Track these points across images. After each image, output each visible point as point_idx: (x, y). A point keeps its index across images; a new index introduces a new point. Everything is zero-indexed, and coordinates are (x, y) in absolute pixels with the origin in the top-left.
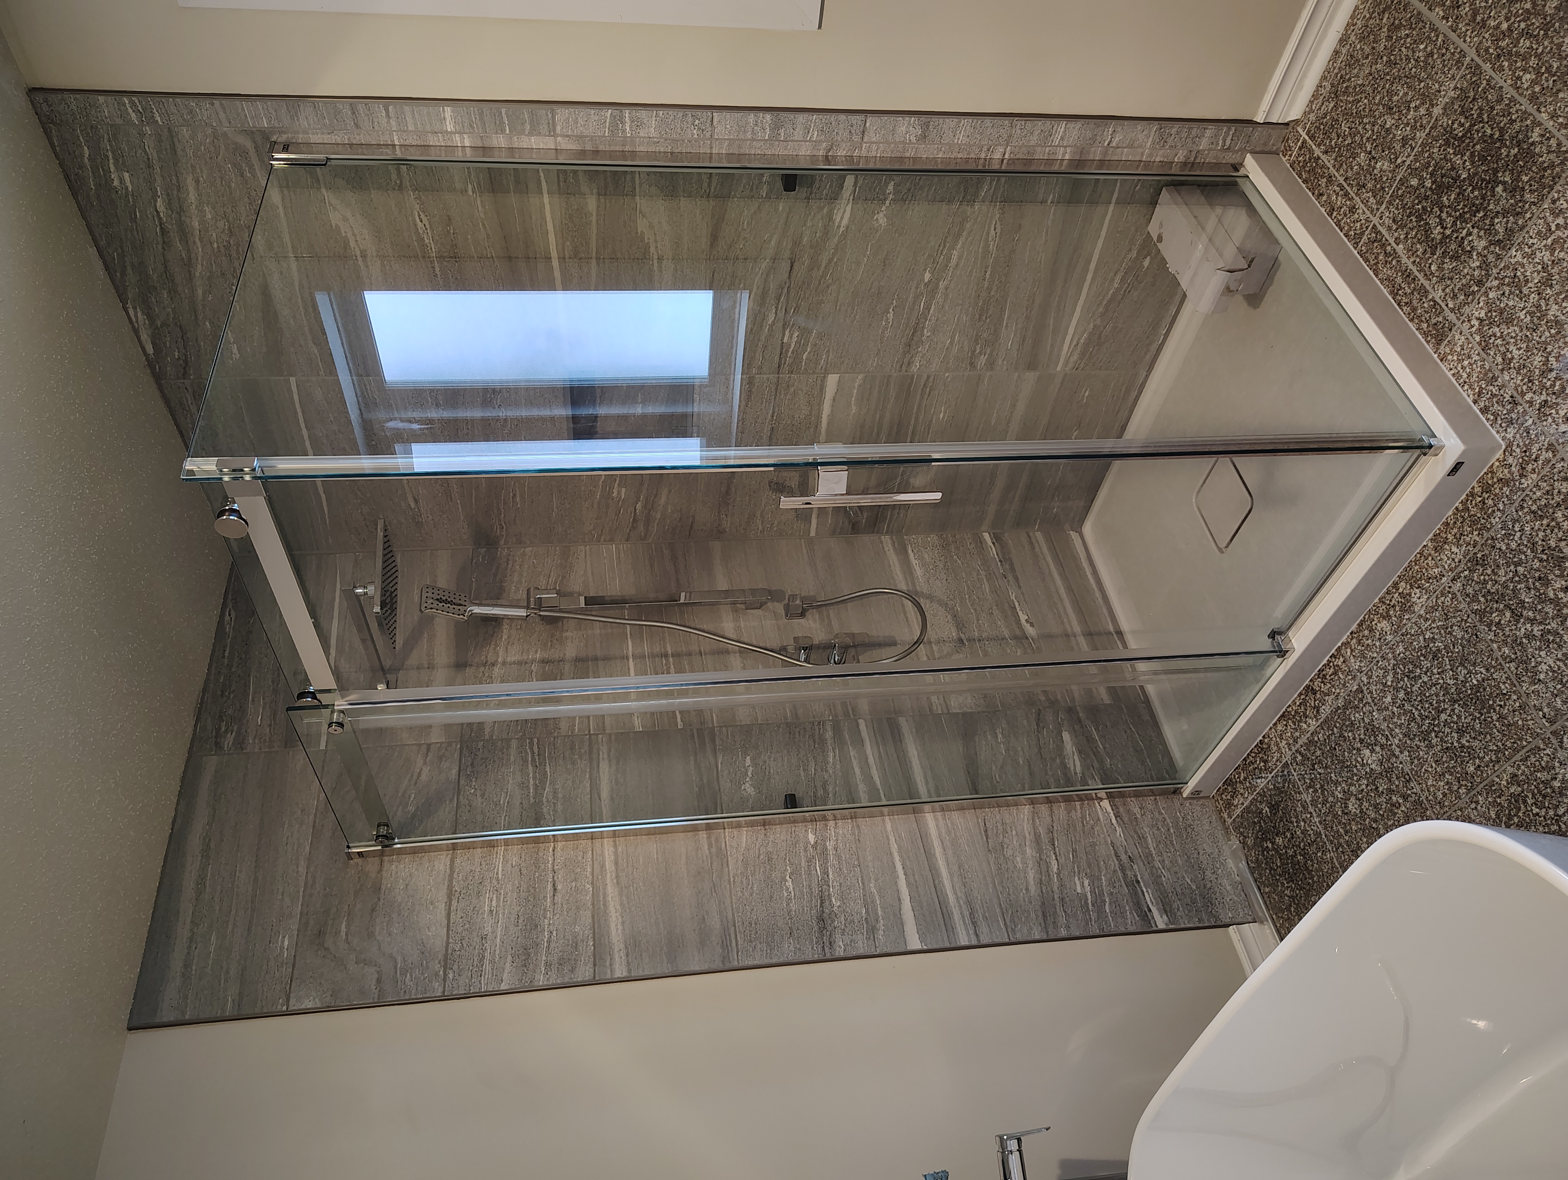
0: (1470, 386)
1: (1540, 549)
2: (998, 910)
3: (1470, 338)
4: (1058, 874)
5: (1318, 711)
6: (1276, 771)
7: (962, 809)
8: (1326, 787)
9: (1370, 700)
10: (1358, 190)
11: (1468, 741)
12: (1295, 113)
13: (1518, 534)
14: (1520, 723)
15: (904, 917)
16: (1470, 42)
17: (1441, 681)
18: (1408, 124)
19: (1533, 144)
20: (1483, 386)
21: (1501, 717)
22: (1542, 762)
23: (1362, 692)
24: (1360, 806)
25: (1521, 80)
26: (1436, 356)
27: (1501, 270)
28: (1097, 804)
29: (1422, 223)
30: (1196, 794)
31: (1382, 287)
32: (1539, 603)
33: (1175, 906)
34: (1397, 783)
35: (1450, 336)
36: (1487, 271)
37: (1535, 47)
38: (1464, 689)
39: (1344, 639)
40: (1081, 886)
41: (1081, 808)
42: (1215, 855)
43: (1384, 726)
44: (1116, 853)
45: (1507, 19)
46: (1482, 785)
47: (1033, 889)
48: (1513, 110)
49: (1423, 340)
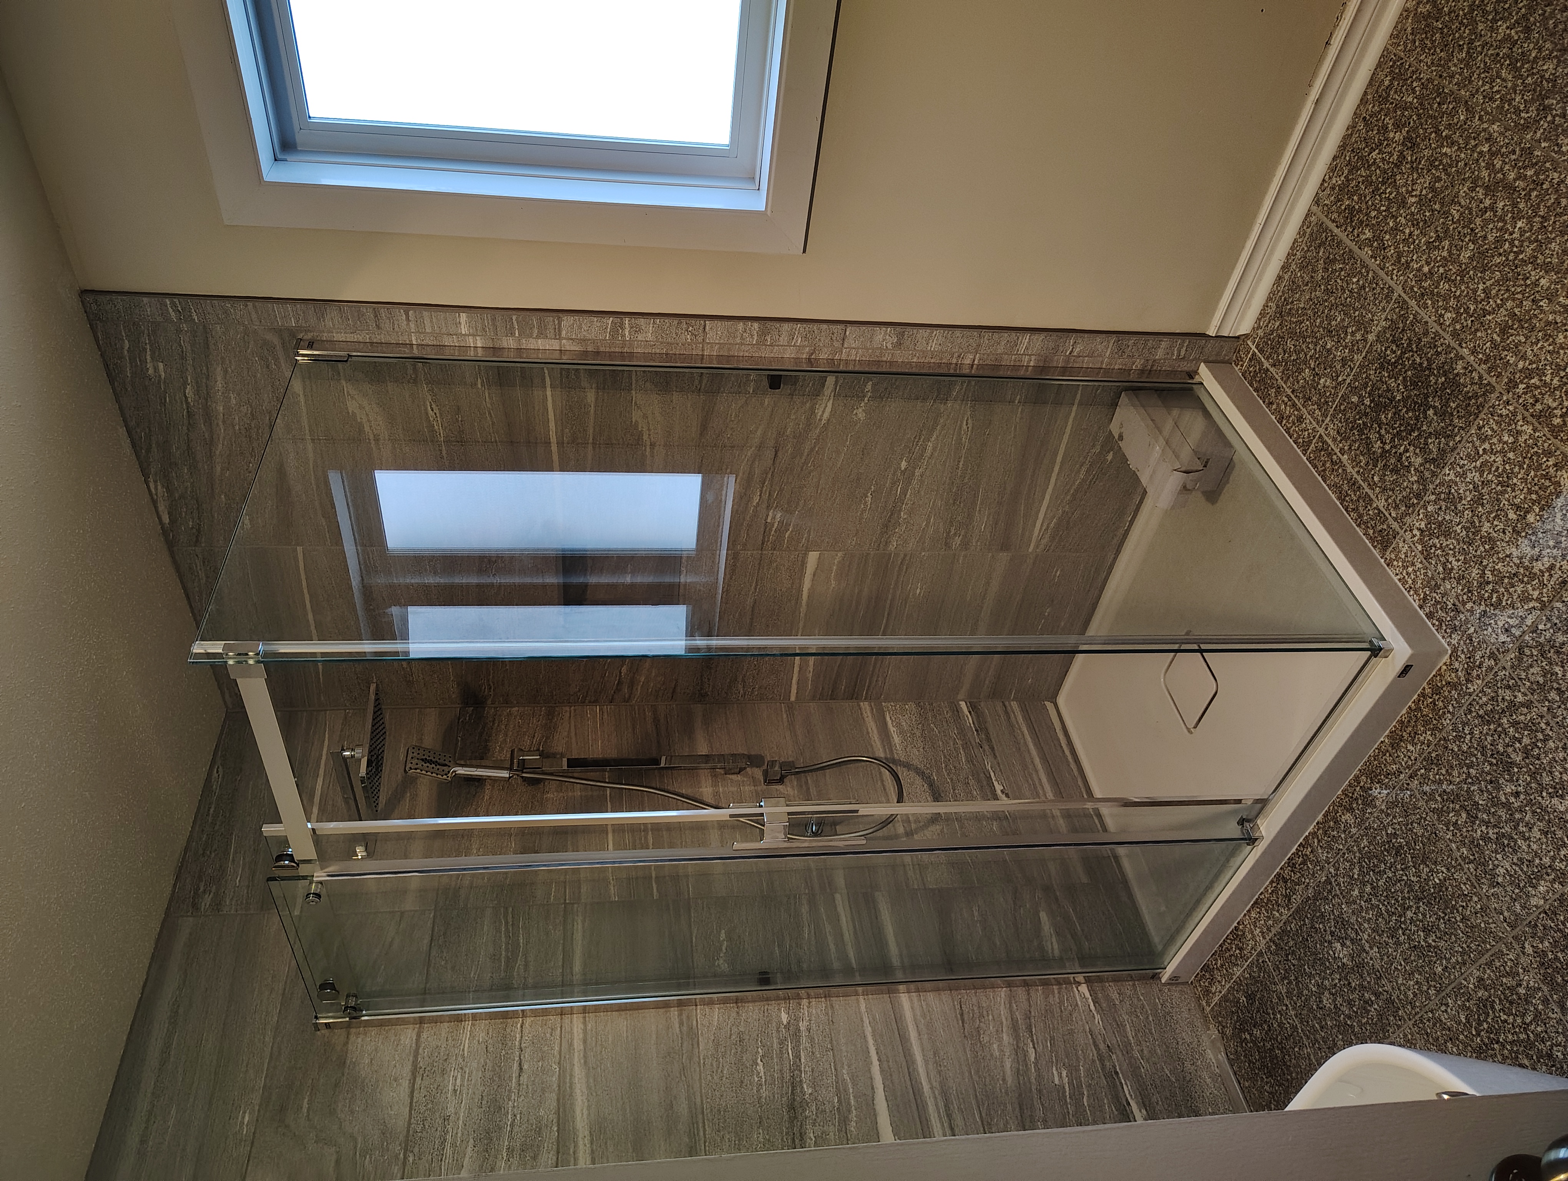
0: (1416, 592)
1: (1489, 753)
2: (974, 1102)
3: (1412, 546)
4: (1036, 1064)
5: (1289, 900)
6: (1250, 960)
7: (938, 990)
8: (1300, 980)
9: (1338, 892)
10: (1305, 402)
11: (1434, 941)
12: (1245, 328)
13: (1468, 737)
14: (1483, 925)
15: (877, 1107)
16: (1397, 280)
17: (1405, 878)
18: (1346, 347)
19: (1458, 374)
20: (1428, 593)
21: (1464, 919)
22: (1507, 967)
23: (1331, 883)
24: (1334, 1000)
25: (1443, 318)
26: (1382, 561)
27: (1437, 486)
28: (1075, 989)
29: (1364, 437)
30: (1174, 980)
31: (1330, 492)
32: (1493, 806)
33: (1154, 1099)
34: (1368, 979)
35: (1394, 543)
36: (1425, 486)
37: (1453, 290)
38: (1427, 888)
39: (1311, 829)
40: (1059, 1076)
41: (1059, 993)
42: (1195, 1045)
43: (1353, 919)
44: (1094, 1042)
45: (1428, 264)
46: (1450, 988)
47: (1010, 1080)
48: (1438, 343)
49: (1370, 545)
